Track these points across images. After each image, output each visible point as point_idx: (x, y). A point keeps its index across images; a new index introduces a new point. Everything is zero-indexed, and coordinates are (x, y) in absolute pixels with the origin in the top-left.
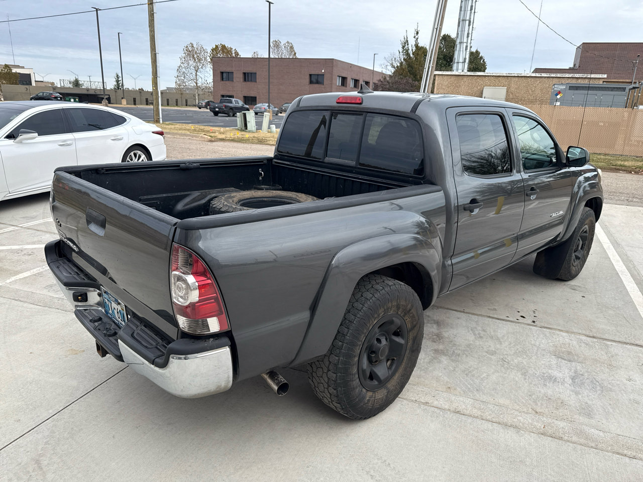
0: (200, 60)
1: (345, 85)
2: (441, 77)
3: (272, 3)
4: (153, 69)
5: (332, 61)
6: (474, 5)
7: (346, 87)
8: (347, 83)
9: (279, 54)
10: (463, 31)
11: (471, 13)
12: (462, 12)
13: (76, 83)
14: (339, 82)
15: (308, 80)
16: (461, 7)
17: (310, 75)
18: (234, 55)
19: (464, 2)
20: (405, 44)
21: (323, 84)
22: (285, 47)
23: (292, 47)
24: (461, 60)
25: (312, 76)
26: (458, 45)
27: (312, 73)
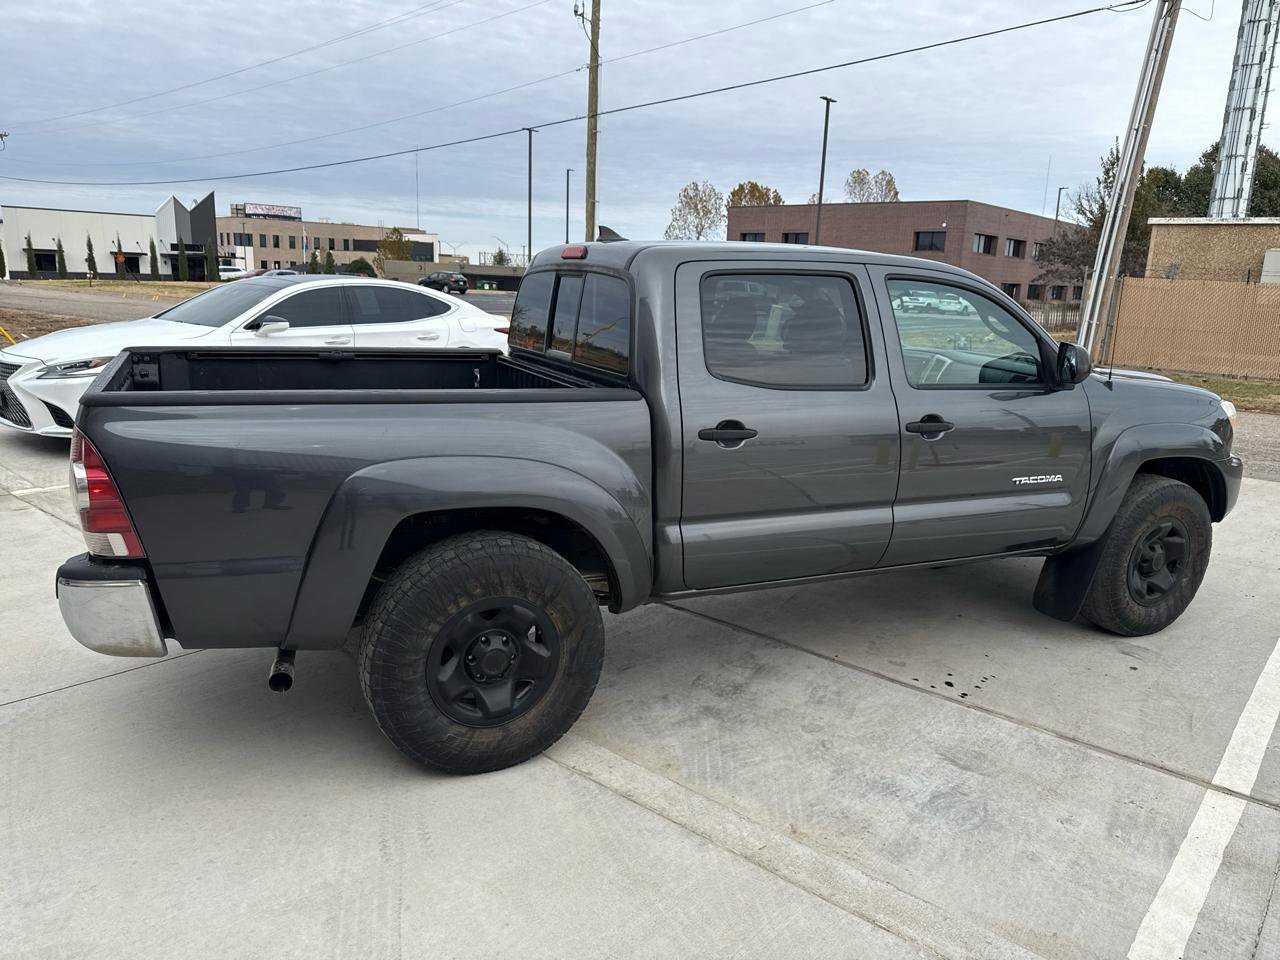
0: (707, 212)
1: (992, 251)
2: (1163, 228)
3: (833, 101)
4: (588, 230)
5: (964, 204)
6: (1265, 76)
7: (995, 255)
8: (995, 249)
9: (863, 195)
10: (1236, 132)
11: (1256, 93)
12: (1236, 94)
13: (500, 258)
14: (978, 245)
15: (911, 244)
16: (1233, 82)
17: (917, 234)
18: (772, 201)
19: (1239, 72)
20: (1113, 164)
21: (943, 251)
22: (876, 182)
23: (890, 182)
24: (1230, 193)
25: (921, 236)
26: (1223, 163)
27: (921, 229)
